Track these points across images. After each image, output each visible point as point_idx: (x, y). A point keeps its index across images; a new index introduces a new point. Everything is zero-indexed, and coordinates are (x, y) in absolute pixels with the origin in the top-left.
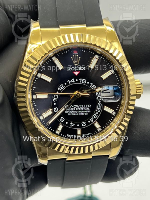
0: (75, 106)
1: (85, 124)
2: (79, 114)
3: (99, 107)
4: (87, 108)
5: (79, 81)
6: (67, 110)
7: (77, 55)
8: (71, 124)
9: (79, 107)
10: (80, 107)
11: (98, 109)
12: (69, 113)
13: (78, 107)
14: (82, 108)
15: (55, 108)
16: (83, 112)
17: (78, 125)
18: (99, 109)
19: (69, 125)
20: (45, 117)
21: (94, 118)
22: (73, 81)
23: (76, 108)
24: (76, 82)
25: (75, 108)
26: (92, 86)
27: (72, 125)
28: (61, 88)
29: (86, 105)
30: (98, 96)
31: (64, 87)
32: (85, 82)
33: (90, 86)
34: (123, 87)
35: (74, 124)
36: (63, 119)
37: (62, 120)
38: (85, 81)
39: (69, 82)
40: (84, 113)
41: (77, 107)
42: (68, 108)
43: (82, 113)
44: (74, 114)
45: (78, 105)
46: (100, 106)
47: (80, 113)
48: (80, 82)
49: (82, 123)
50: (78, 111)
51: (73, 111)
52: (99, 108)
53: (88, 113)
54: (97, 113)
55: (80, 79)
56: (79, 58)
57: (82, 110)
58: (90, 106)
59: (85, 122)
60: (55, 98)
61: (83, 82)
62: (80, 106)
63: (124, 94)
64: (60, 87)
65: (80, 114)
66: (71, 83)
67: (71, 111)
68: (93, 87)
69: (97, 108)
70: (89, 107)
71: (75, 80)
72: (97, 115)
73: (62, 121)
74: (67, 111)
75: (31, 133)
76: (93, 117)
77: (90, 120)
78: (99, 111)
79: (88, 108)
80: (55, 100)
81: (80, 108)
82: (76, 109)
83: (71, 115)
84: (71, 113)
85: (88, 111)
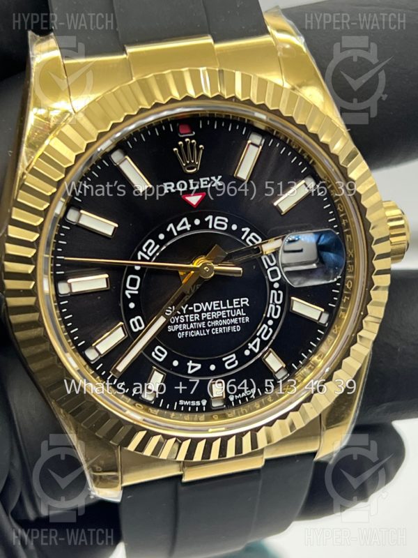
0: (198, 308)
1: (233, 363)
2: (214, 331)
3: (274, 303)
4: (236, 309)
5: (204, 225)
6: (172, 320)
7: (191, 138)
8: (190, 364)
9: (210, 309)
10: (215, 309)
11: (273, 309)
12: (181, 331)
13: (207, 308)
14: (221, 310)
15: (135, 320)
16: (225, 322)
17: (213, 367)
18: (276, 310)
19: (183, 368)
20: (102, 352)
21: (262, 340)
22: (184, 224)
23: (202, 311)
24: (194, 227)
25: (200, 313)
26: (248, 235)
27: (193, 368)
28: (148, 252)
29: (234, 300)
30: (269, 267)
31: (158, 246)
32: (223, 226)
33: (243, 238)
34: (349, 233)
35: (199, 366)
36: (163, 353)
37: (160, 354)
38: (224, 221)
39: (171, 229)
40: (227, 326)
41: (205, 310)
42: (177, 315)
43: (222, 326)
44: (198, 333)
45: (207, 304)
46: (278, 300)
47: (215, 327)
48: (207, 228)
49: (224, 359)
50: (210, 320)
51: (193, 322)
53: (241, 325)
54: (270, 322)
55: (206, 217)
56: (198, 150)
57: (220, 318)
58: (246, 303)
59: (234, 355)
60: (130, 285)
61: (218, 225)
62: (215, 303)
63: (353, 254)
64: (145, 250)
65: (216, 331)
66: (179, 233)
67: (185, 323)
68: (250, 241)
69: (271, 305)
70: (244, 305)
71: (191, 222)
72: (270, 329)
73: (160, 357)
74: (173, 325)
75: (63, 408)
76: (260, 337)
77: (251, 346)
78: (276, 314)
79: (240, 308)
80: (130, 294)
81: (216, 311)
82: (203, 314)
83: (188, 335)
84: (187, 330)
85: (240, 318)
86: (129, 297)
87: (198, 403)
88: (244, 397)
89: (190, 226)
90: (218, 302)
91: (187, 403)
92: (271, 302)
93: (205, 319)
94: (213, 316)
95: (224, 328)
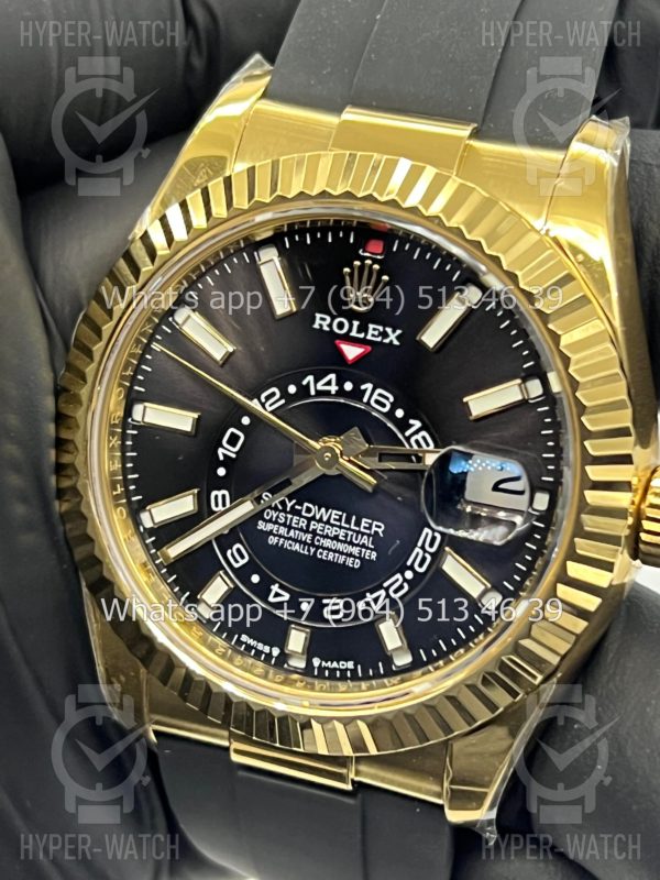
0: (309, 510)
1: (337, 612)
2: (321, 554)
3: (423, 547)
4: (363, 534)
5: (357, 394)
6: (268, 514)
8: (275, 588)
9: (325, 519)
10: (332, 521)
11: (419, 556)
12: (275, 535)
13: (321, 516)
14: (340, 527)
15: (220, 493)
16: (341, 547)
18: (424, 559)
21: (388, 596)
22: (329, 383)
23: (313, 518)
24: (341, 392)
25: (309, 520)
26: (417, 432)
27: (277, 595)
28: (267, 405)
29: (364, 520)
32: (383, 405)
33: (407, 433)
35: (286, 597)
36: (242, 557)
37: (238, 556)
38: (387, 398)
39: (309, 383)
40: (342, 553)
41: (318, 517)
42: (276, 509)
43: (335, 551)
44: (297, 547)
45: (323, 510)
46: (431, 545)
47: (324, 549)
48: (361, 400)
49: (326, 601)
50: (320, 535)
51: (295, 529)
52: (425, 551)
53: (362, 559)
54: (409, 575)
55: (364, 383)
56: (380, 281)
57: (336, 538)
58: (380, 531)
59: (341, 601)
60: (228, 443)
61: (377, 402)
62: (335, 513)
64: (263, 400)
65: (323, 555)
66: (319, 393)
67: (284, 525)
68: (417, 442)
69: (417, 550)
70: (376, 532)
71: (340, 383)
72: (406, 585)
73: (237, 561)
74: (267, 521)
76: (387, 589)
77: (369, 597)
78: (421, 565)
79: (369, 535)
80: (225, 455)
81: (333, 525)
82: (313, 522)
83: (283, 545)
84: (283, 537)
85: (364, 550)
86: (221, 458)
87: (267, 649)
88: (335, 669)
89: (337, 388)
90: (340, 513)
91: (252, 642)
92: (420, 544)
93: (314, 530)
94: (326, 531)
95: (337, 555)
